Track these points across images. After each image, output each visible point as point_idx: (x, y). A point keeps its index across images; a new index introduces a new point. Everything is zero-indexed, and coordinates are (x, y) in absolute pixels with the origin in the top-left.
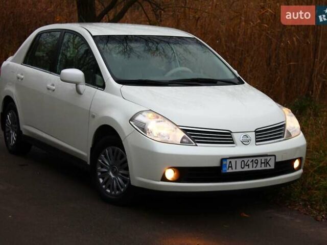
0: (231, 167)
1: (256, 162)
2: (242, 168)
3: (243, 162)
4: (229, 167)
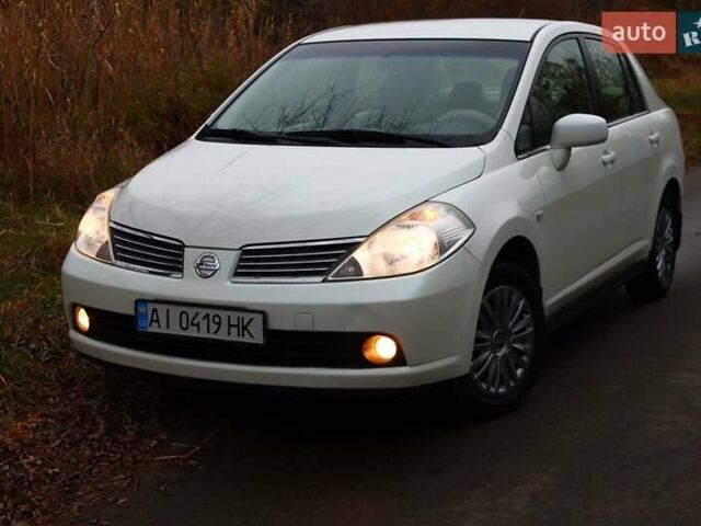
0: (157, 321)
1: (217, 320)
2: (183, 329)
3: (184, 316)
4: (152, 321)
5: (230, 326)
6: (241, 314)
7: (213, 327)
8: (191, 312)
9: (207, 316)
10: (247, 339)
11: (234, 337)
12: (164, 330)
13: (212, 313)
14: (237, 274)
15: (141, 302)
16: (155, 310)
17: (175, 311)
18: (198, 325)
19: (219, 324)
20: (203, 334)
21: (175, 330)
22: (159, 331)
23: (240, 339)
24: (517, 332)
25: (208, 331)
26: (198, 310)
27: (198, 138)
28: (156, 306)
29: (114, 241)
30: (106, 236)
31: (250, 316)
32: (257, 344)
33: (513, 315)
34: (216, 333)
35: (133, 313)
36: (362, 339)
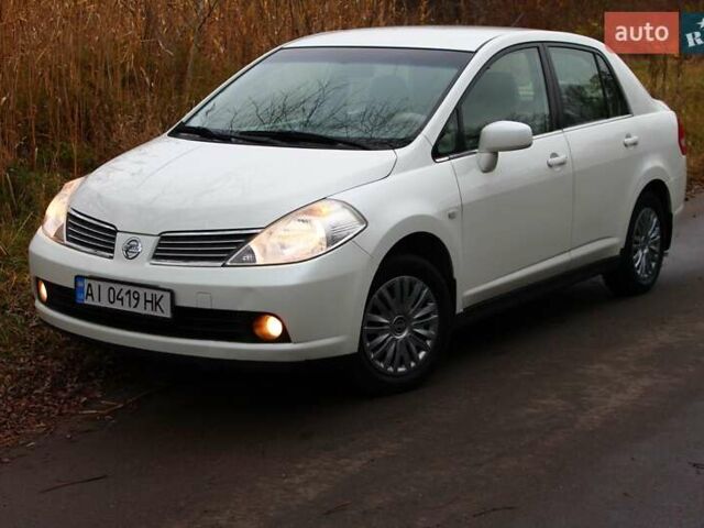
0: (92, 295)
1: (136, 296)
2: (111, 302)
3: (112, 291)
4: (88, 294)
5: (146, 301)
6: (155, 292)
7: (134, 302)
8: (117, 288)
9: (129, 292)
10: (158, 313)
11: (149, 311)
12: (96, 303)
13: (133, 289)
14: (155, 257)
15: (79, 278)
16: (90, 285)
17: (105, 286)
18: (122, 299)
19: (138, 299)
20: (126, 308)
21: (104, 303)
22: (93, 303)
23: (152, 313)
24: (419, 319)
25: (130, 305)
26: (122, 287)
27: (169, 135)
28: (92, 282)
29: (68, 224)
30: (63, 220)
31: (161, 293)
32: (164, 318)
33: (415, 303)
34: (136, 306)
35: (72, 287)
36: (256, 318)
